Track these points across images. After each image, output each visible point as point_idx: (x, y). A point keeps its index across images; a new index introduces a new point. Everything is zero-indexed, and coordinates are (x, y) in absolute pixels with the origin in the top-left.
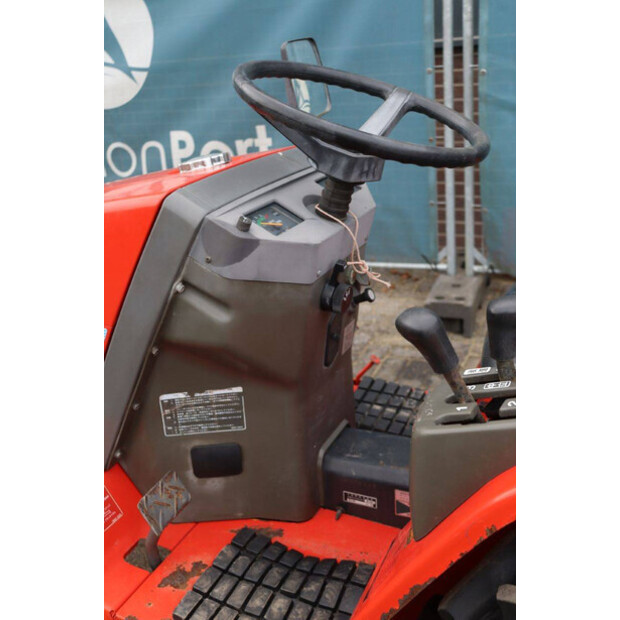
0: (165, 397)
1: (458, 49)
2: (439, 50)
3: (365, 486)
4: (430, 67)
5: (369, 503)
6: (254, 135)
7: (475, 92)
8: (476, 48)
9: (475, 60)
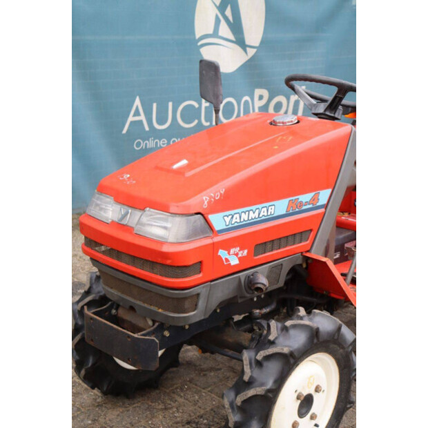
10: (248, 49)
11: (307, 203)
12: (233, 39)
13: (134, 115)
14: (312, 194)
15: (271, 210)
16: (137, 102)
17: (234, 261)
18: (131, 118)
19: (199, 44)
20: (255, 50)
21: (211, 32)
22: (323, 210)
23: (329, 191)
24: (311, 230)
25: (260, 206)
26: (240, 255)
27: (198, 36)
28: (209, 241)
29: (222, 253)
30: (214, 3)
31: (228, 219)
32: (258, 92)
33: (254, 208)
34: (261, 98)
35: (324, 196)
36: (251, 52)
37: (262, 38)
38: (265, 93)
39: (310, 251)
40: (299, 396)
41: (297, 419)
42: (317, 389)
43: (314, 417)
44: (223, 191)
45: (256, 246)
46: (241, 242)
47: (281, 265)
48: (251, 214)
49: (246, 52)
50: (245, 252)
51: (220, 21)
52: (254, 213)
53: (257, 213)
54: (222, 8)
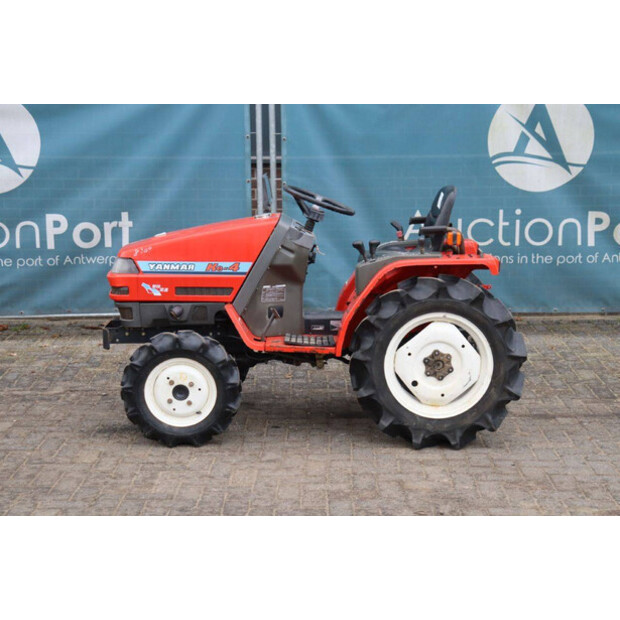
0: (265, 287)
1: (266, 165)
2: (254, 165)
3: (319, 322)
4: (250, 178)
5: (321, 328)
6: (119, 219)
7: (279, 194)
8: (279, 165)
9: (279, 174)
11: (226, 269)
12: (549, 156)
14: (231, 264)
15: (191, 267)
17: (157, 293)
19: (494, 162)
20: (581, 169)
22: (244, 276)
24: (232, 289)
25: (181, 263)
26: (162, 290)
28: (135, 276)
29: (144, 285)
30: (521, 123)
31: (152, 266)
32: (592, 216)
33: (175, 263)
34: (599, 221)
35: (245, 267)
36: (576, 171)
37: (591, 156)
38: (605, 217)
39: (232, 303)
40: (172, 383)
41: (172, 398)
42: (191, 385)
43: (189, 403)
44: (150, 248)
45: (176, 288)
46: (163, 282)
47: (205, 307)
48: (173, 267)
49: (569, 170)
50: (166, 290)
51: (528, 139)
52: (174, 266)
53: (177, 267)
54: (530, 125)
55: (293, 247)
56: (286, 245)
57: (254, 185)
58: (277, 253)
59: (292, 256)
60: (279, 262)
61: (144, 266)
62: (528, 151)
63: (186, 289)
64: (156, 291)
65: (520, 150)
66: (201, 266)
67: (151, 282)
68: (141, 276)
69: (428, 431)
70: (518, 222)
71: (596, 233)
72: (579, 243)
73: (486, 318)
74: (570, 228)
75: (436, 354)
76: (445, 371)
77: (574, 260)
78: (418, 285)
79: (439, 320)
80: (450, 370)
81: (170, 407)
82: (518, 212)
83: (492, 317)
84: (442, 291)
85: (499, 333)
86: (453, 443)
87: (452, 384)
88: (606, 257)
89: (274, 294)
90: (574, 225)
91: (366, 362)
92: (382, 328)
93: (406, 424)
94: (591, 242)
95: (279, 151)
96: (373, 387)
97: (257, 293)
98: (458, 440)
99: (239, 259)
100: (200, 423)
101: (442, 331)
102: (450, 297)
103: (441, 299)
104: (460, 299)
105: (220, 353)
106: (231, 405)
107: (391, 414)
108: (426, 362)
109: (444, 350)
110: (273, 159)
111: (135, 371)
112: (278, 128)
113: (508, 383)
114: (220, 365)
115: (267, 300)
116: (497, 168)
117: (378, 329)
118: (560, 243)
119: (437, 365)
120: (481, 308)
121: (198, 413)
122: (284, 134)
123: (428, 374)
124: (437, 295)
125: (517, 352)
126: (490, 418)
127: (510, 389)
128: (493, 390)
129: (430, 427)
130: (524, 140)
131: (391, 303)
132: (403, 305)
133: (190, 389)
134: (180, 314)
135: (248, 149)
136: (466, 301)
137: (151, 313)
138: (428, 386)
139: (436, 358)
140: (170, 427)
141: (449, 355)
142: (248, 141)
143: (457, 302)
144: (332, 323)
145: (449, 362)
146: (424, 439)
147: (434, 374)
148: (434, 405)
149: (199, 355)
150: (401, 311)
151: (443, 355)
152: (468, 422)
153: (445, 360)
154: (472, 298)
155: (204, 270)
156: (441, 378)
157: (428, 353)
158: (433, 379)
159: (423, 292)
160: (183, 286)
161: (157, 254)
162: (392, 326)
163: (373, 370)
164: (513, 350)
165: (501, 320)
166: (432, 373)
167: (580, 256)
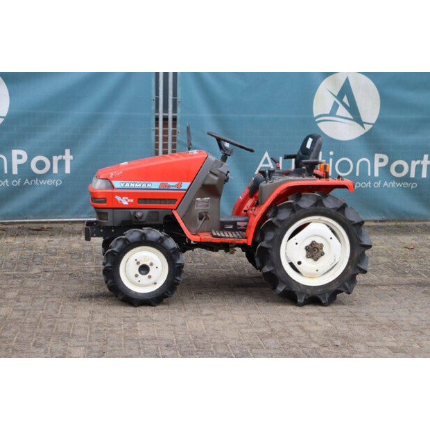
0: (197, 199)
1: (165, 119)
2: (157, 119)
3: (230, 223)
4: (154, 128)
5: (231, 227)
6: (63, 154)
7: (174, 139)
8: (175, 119)
9: (174, 125)
10: (365, 125)
11: (173, 186)
13: (264, 163)
14: (177, 183)
15: (149, 185)
16: (266, 155)
17: (125, 203)
18: (261, 165)
19: (317, 120)
20: (371, 126)
21: (328, 112)
22: (185, 192)
23: (189, 183)
24: (177, 200)
25: (142, 182)
26: (129, 200)
27: (315, 115)
28: (111, 191)
29: (117, 197)
30: (334, 95)
31: (122, 185)
32: (377, 157)
33: (138, 182)
34: (381, 160)
35: (185, 185)
36: (368, 127)
37: (378, 118)
38: (385, 157)
39: (176, 209)
40: (138, 263)
41: (138, 273)
42: (151, 264)
43: (150, 277)
44: (121, 172)
45: (139, 199)
46: (129, 195)
47: (157, 212)
48: (136, 185)
49: (363, 127)
50: (132, 201)
51: (338, 106)
52: (138, 184)
53: (140, 185)
54: (340, 97)
55: (217, 173)
56: (212, 171)
57: (157, 132)
58: (207, 176)
59: (216, 178)
60: (207, 182)
61: (117, 184)
62: (338, 113)
63: (145, 200)
64: (125, 201)
65: (333, 112)
66: (155, 185)
67: (122, 195)
68: (115, 191)
69: (308, 295)
70: (331, 160)
71: (380, 168)
72: (369, 174)
73: (346, 220)
74: (364, 164)
75: (313, 243)
76: (319, 254)
77: (366, 185)
78: (302, 198)
79: (316, 221)
80: (323, 254)
81: (136, 280)
82: (331, 153)
83: (351, 219)
84: (319, 202)
85: (354, 229)
86: (323, 302)
87: (323, 263)
88: (386, 184)
89: (203, 204)
90: (366, 162)
91: (269, 248)
92: (280, 226)
93: (294, 290)
94: (376, 174)
95: (175, 110)
96: (273, 265)
97: (192, 203)
98: (327, 299)
99: (182, 180)
100: (156, 291)
101: (318, 229)
102: (324, 206)
103: (318, 207)
104: (330, 207)
105: (171, 243)
106: (178, 278)
107: (284, 283)
108: (307, 249)
109: (319, 241)
110: (170, 115)
111: (115, 255)
112: (175, 94)
113: (359, 262)
114: (172, 251)
115: (199, 208)
116: (319, 124)
117: (277, 227)
118: (357, 174)
119: (314, 251)
120: (344, 213)
121: (155, 283)
122: (179, 98)
123: (308, 257)
124: (316, 205)
125: (366, 242)
126: (347, 285)
127: (360, 266)
128: (349, 267)
129: (309, 292)
130: (335, 107)
131: (285, 209)
132: (294, 211)
133: (151, 268)
134: (141, 217)
135: (153, 108)
136: (334, 209)
137: (120, 216)
138: (308, 265)
139: (314, 246)
140: (136, 293)
141: (322, 245)
142: (154, 103)
143: (329, 210)
144: (238, 223)
145: (322, 249)
146: (305, 299)
147: (312, 257)
148: (311, 277)
149: (157, 245)
150: (292, 215)
151: (318, 244)
152: (334, 288)
153: (319, 247)
154: (338, 207)
155: (158, 188)
156: (316, 260)
157: (308, 243)
158: (311, 260)
159: (306, 202)
160: (143, 198)
161: (126, 176)
162: (286, 225)
163: (273, 254)
164: (363, 240)
165: (356, 221)
166: (311, 255)
167: (369, 183)
